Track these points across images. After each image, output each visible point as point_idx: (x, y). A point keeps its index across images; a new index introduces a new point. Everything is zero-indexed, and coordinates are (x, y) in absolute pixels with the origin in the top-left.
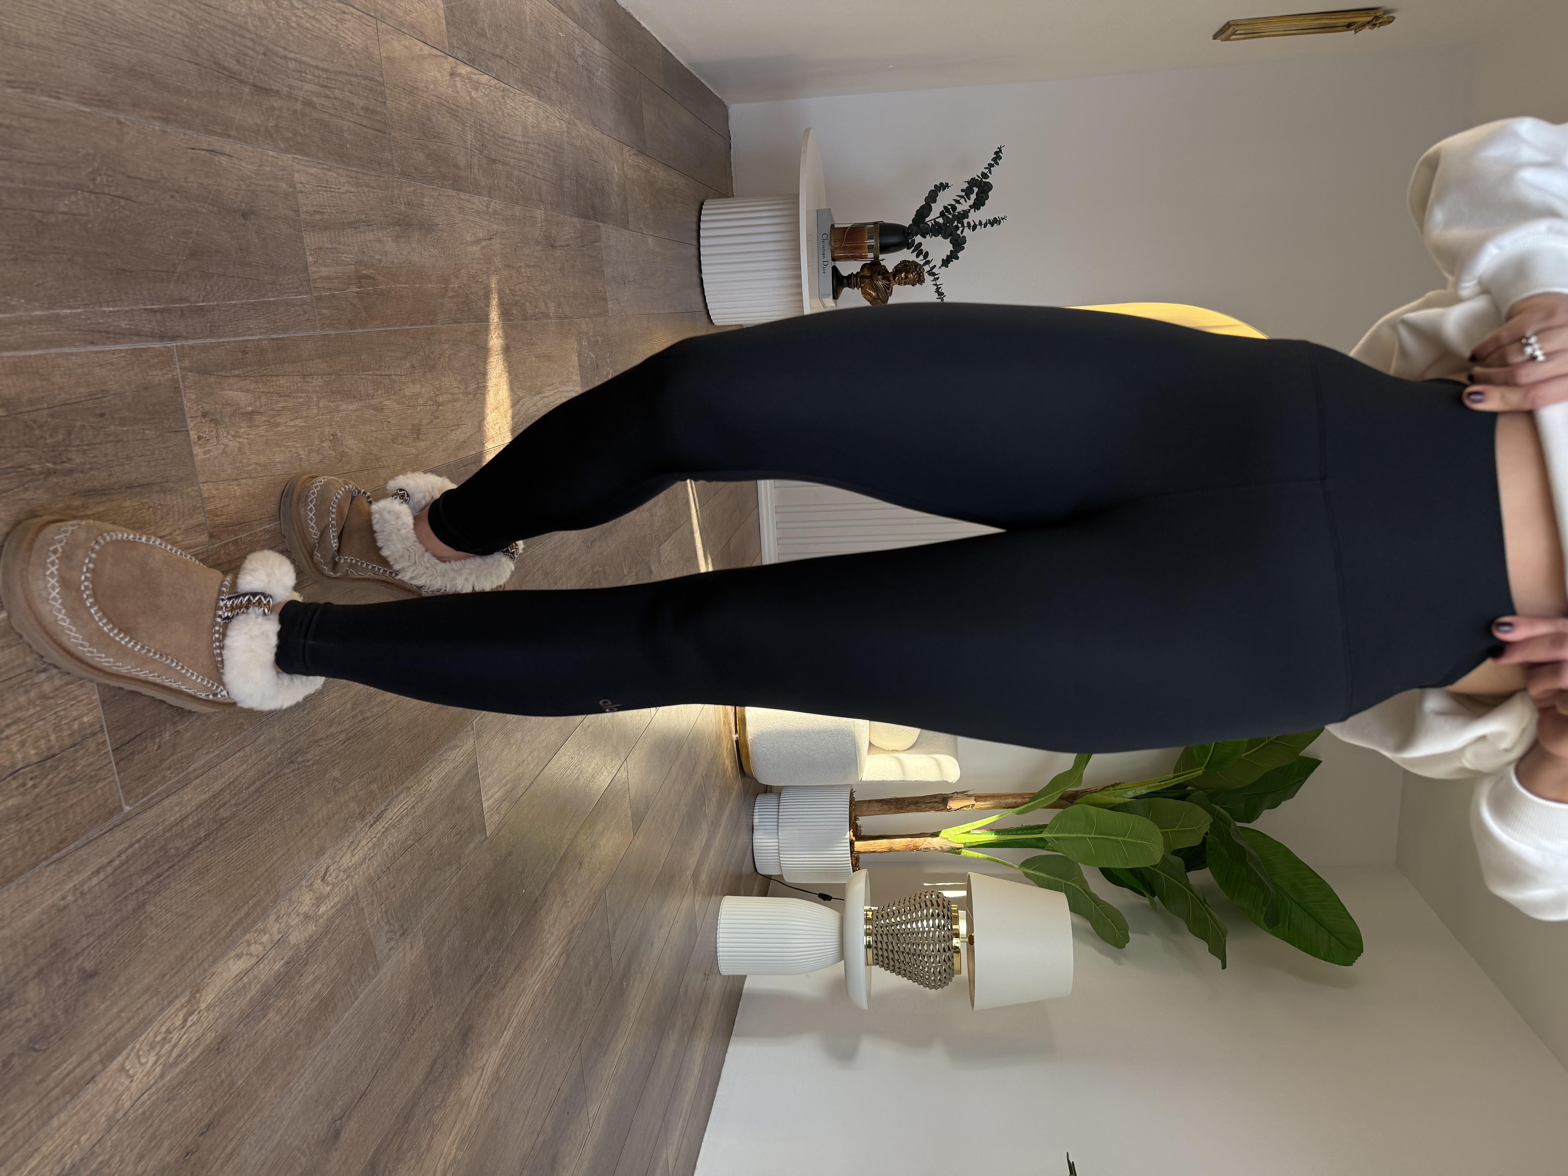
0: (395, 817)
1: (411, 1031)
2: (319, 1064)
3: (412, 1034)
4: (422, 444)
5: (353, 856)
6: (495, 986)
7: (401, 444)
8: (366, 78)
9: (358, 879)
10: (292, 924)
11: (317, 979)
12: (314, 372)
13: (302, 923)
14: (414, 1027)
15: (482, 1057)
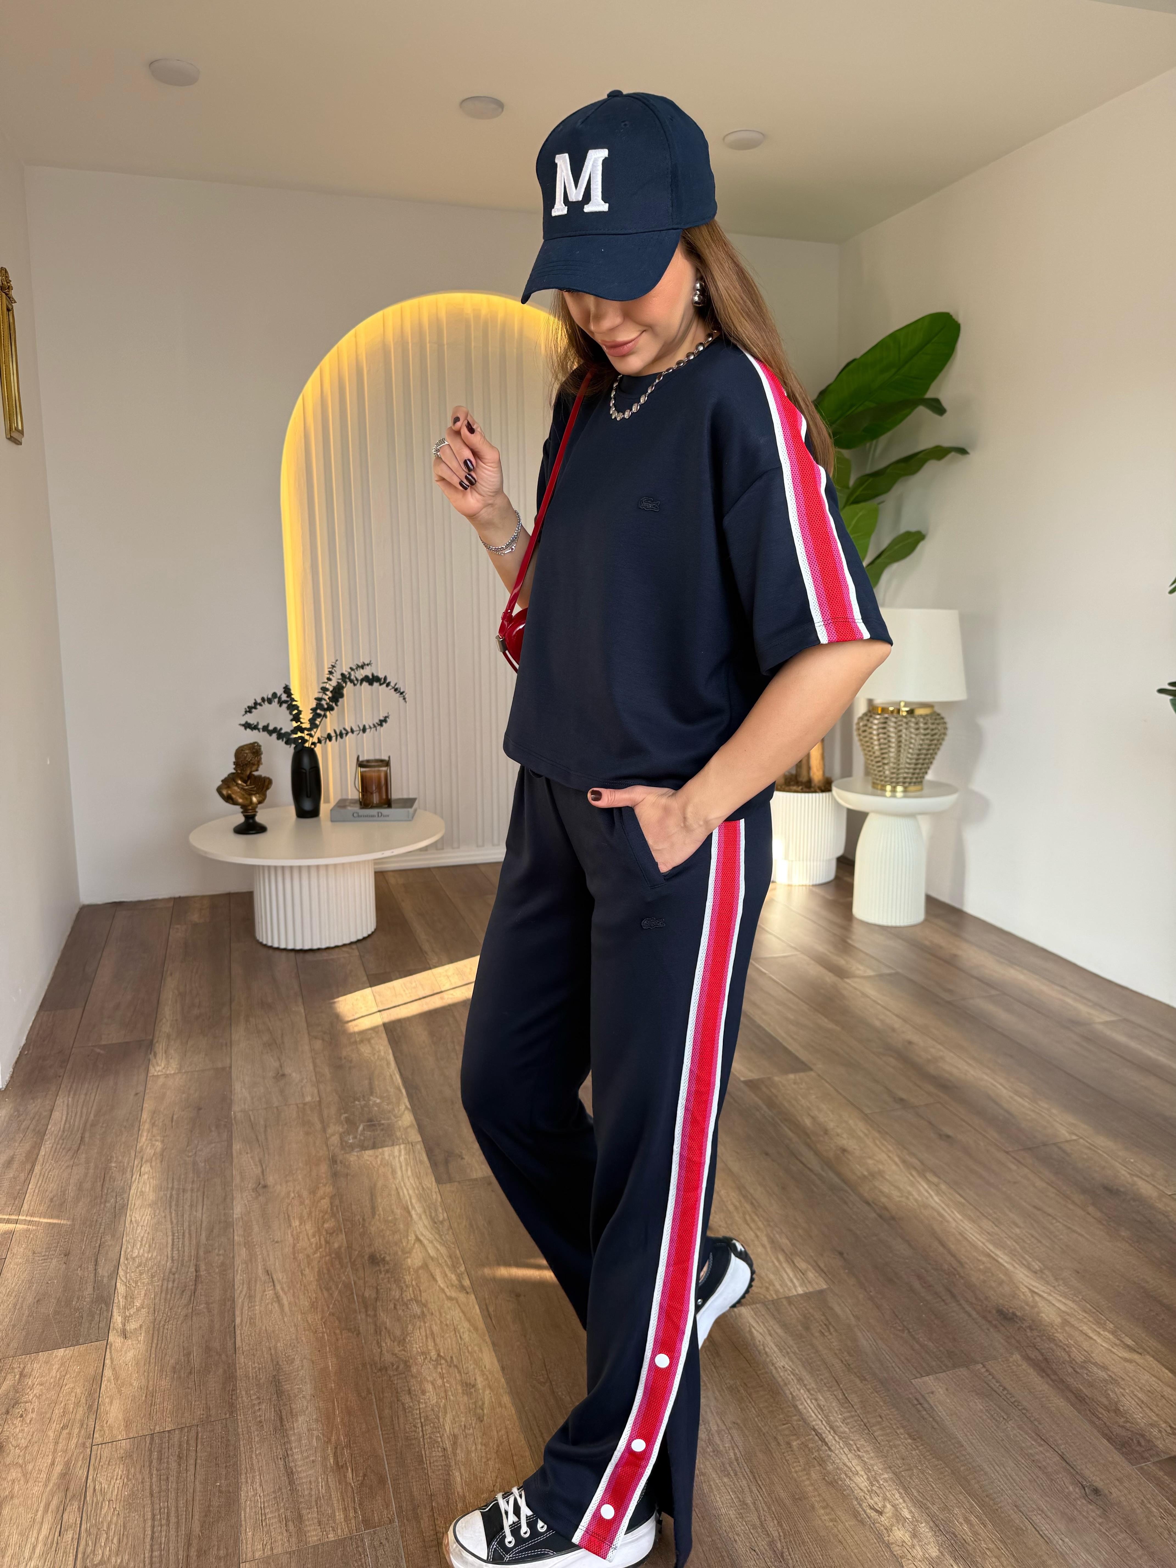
0: (820, 1417)
1: (1005, 1392)
2: (1039, 1517)
3: (1008, 1391)
4: (480, 1380)
5: (857, 1474)
6: (959, 1274)
7: (483, 1410)
8: (151, 1462)
9: (878, 1467)
10: (921, 1553)
11: (967, 1521)
12: (432, 1530)
13: (920, 1541)
14: (1001, 1388)
15: (1023, 1293)
